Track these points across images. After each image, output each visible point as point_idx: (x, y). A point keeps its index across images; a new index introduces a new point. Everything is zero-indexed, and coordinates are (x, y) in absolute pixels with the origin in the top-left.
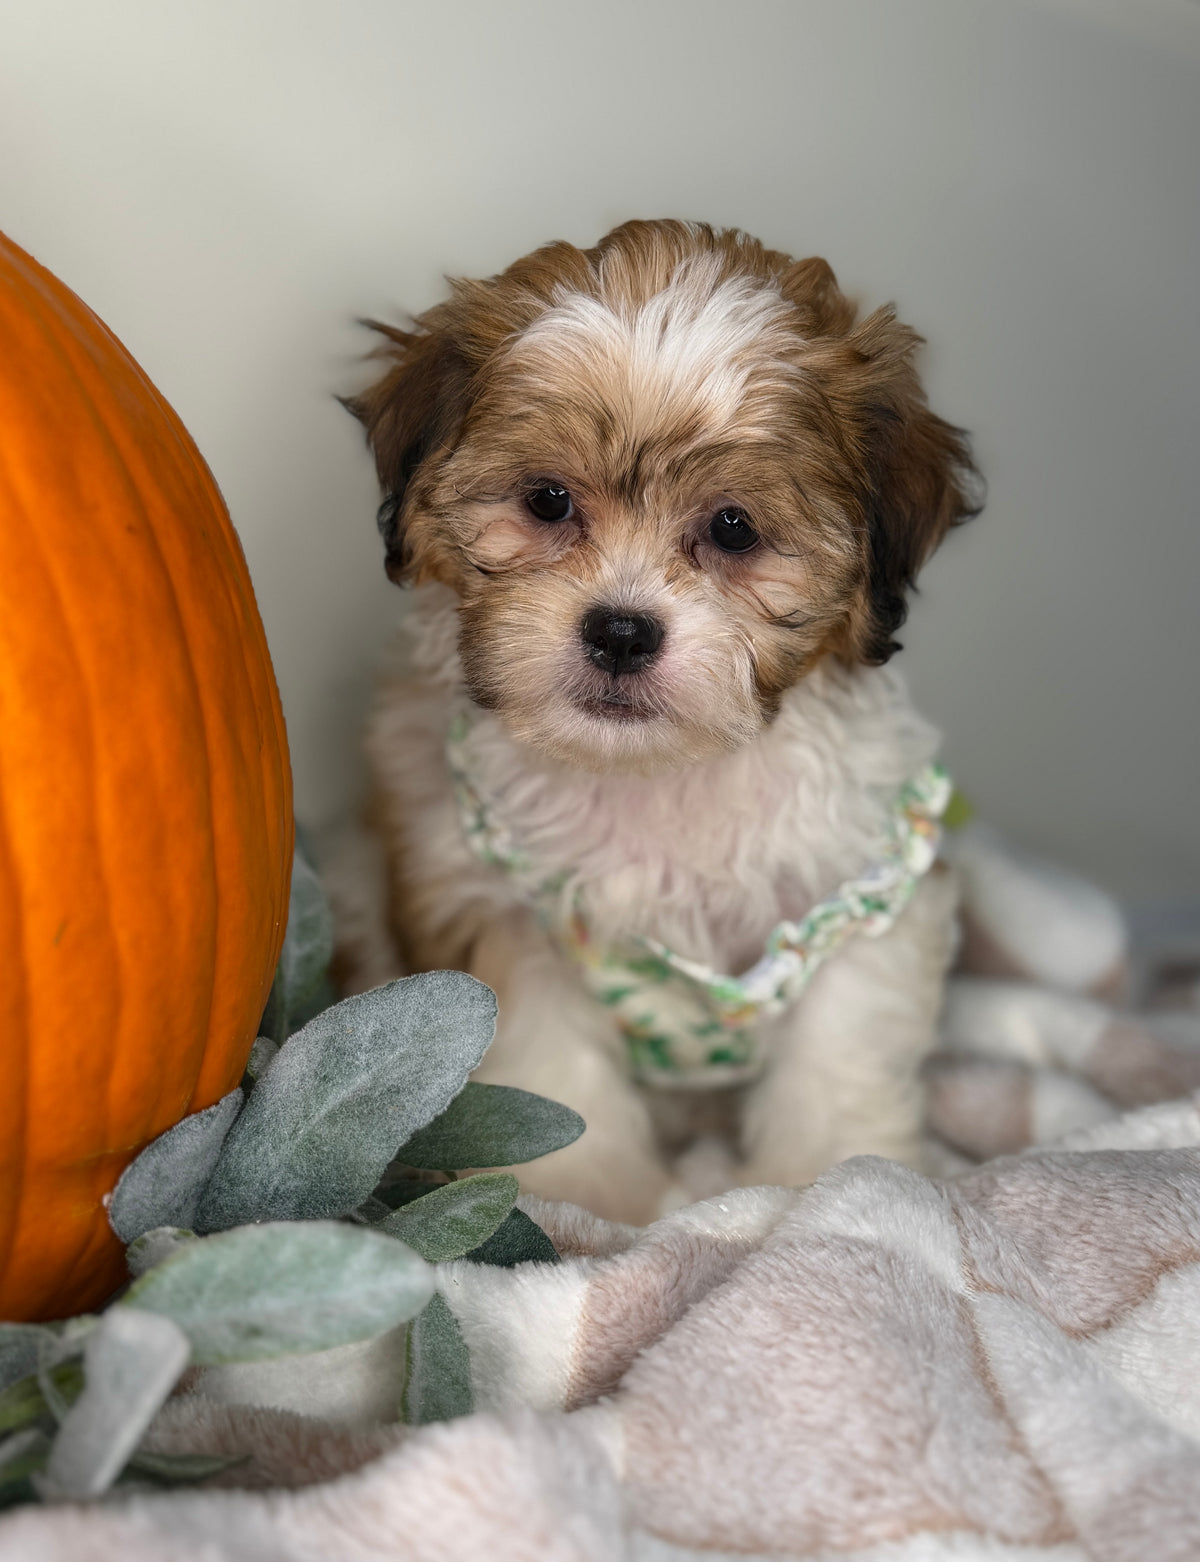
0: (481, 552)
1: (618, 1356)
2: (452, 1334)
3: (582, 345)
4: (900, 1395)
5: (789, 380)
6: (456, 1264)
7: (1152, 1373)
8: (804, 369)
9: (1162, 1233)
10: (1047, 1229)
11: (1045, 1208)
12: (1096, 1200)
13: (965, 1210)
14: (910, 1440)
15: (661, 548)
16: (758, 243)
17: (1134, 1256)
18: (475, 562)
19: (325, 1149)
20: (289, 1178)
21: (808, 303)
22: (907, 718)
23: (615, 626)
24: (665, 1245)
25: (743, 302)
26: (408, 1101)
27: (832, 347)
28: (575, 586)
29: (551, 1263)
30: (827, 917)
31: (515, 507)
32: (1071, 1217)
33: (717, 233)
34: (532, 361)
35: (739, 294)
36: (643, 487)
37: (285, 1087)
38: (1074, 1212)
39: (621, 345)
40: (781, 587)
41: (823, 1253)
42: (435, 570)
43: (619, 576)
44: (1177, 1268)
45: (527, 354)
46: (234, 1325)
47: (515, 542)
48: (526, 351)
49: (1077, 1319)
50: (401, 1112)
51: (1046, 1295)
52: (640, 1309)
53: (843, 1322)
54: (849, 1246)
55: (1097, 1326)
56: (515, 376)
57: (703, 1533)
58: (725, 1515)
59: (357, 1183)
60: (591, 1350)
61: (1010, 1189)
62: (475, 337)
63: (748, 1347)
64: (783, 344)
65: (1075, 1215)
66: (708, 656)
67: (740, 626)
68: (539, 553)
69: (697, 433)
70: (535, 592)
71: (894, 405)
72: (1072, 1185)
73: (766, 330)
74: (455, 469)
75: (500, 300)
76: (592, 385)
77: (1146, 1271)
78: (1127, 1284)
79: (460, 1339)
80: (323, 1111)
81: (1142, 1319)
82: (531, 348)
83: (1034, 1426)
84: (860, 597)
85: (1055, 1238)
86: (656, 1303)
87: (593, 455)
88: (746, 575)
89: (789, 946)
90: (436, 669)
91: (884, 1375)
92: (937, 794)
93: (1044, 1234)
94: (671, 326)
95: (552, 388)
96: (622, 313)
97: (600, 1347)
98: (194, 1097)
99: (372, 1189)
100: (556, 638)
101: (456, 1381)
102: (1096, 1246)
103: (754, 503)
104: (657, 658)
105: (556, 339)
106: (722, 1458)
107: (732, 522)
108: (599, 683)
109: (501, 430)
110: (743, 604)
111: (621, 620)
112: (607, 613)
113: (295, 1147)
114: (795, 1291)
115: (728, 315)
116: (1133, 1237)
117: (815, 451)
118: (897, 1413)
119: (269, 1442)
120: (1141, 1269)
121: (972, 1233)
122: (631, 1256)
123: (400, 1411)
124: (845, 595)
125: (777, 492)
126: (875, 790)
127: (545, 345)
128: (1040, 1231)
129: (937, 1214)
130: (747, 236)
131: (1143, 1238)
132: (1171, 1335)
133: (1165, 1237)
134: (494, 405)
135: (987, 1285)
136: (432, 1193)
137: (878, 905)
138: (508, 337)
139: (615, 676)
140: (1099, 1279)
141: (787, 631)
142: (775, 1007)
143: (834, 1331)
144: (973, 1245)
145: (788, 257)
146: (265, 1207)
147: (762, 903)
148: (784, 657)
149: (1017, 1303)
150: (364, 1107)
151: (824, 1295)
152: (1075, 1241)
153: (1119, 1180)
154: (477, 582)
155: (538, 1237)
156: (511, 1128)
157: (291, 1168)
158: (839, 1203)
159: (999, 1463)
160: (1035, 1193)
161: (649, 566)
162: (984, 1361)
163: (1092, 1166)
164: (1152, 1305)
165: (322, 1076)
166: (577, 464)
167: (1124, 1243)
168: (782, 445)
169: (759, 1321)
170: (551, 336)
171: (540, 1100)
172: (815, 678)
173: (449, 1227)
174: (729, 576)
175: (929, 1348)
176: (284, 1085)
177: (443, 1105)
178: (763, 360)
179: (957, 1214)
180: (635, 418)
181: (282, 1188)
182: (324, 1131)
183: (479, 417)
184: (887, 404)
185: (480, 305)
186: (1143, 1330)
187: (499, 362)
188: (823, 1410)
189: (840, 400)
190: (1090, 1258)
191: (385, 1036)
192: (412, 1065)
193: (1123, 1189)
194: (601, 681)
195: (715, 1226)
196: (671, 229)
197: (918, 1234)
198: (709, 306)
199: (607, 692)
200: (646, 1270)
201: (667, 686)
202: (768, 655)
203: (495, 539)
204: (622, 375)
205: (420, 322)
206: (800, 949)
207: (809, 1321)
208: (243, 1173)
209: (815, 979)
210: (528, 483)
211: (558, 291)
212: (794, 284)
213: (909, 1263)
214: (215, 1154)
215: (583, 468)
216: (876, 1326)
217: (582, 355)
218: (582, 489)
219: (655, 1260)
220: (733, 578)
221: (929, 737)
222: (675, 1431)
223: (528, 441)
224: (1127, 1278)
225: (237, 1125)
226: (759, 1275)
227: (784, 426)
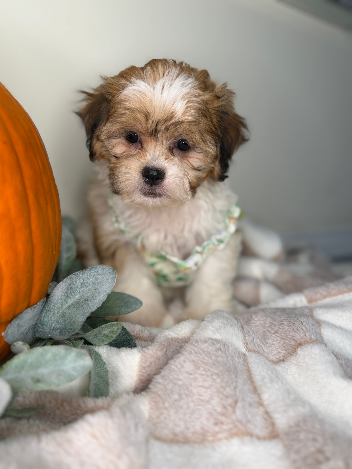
0: (114, 151)
1: (149, 375)
2: (103, 367)
3: (140, 94)
4: (229, 391)
5: (198, 103)
6: (105, 347)
7: (296, 376)
8: (202, 100)
9: (298, 335)
10: (266, 331)
11: (266, 325)
12: (280, 324)
13: (244, 326)
14: (230, 405)
15: (163, 150)
16: (189, 66)
17: (291, 342)
18: (113, 154)
19: (67, 317)
20: (57, 325)
21: (202, 82)
22: (229, 192)
23: (151, 173)
24: (162, 343)
25: (185, 81)
26: (90, 303)
27: (210, 94)
28: (140, 161)
29: (130, 348)
30: (208, 245)
31: (123, 139)
32: (273, 328)
33: (177, 62)
34: (125, 98)
35: (184, 79)
36: (158, 133)
37: (57, 298)
38: (274, 327)
39: (151, 93)
40: (196, 160)
41: (206, 345)
42: (103, 157)
43: (152, 158)
44: (303, 345)
45: (124, 97)
46: (32, 378)
47: (123, 149)
48: (124, 96)
49: (275, 358)
50: (88, 306)
51: (267, 351)
52: (155, 362)
53: (212, 367)
54: (214, 342)
55: (281, 360)
56: (121, 103)
57: (171, 437)
58: (178, 430)
59: (75, 327)
60: (141, 373)
61: (256, 319)
62: (110, 93)
63: (185, 375)
64: (196, 93)
65: (274, 328)
66: (177, 180)
67: (186, 171)
68: (130, 152)
69: (173, 118)
70: (129, 163)
71: (227, 111)
72: (273, 319)
73: (192, 89)
74: (105, 129)
75: (116, 82)
76: (143, 105)
77: (294, 346)
78: (289, 349)
79: (106, 368)
80: (67, 306)
81: (293, 360)
82: (126, 95)
83: (265, 397)
84: (217, 163)
85: (269, 334)
86: (159, 360)
87: (144, 124)
88: (187, 157)
89: (198, 252)
90: (104, 180)
91: (223, 384)
92: (236, 212)
93: (265, 333)
94: (165, 88)
95: (132, 106)
96: (151, 85)
97: (144, 373)
98: (29, 303)
99: (80, 328)
100: (135, 176)
101: (104, 381)
102: (280, 337)
103: (189, 138)
104: (163, 181)
105: (132, 92)
106: (177, 412)
107: (183, 142)
108: (147, 188)
109: (118, 118)
110: (186, 165)
111: (153, 170)
112: (149, 169)
113: (58, 316)
114: (198, 357)
115: (181, 85)
116: (290, 336)
117: (205, 123)
118: (227, 397)
119: (50, 402)
120: (292, 345)
121: (246, 334)
122: (153, 347)
123: (87, 393)
124: (213, 162)
125: (196, 135)
126: (221, 212)
127: (129, 94)
128: (264, 332)
129: (237, 329)
130: (186, 64)
131: (293, 336)
132: (302, 366)
133: (299, 336)
134: (116, 111)
135: (251, 350)
136: (97, 328)
137: (221, 241)
138: (119, 92)
139: (152, 186)
140: (281, 347)
141: (198, 172)
142: (194, 268)
143: (209, 370)
144: (247, 338)
145: (196, 70)
146: (51, 332)
147: (191, 241)
148: (198, 179)
149: (259, 355)
150: (78, 305)
151: (207, 358)
152: (274, 335)
153: (286, 318)
154: (113, 160)
155: (129, 336)
156: (122, 304)
157: (58, 322)
158: (211, 327)
159: (256, 410)
160: (263, 321)
161: (160, 155)
162: (251, 374)
163: (278, 313)
164: (296, 356)
165: (66, 295)
166: (140, 127)
167: (288, 337)
168: (197, 122)
169: (188, 366)
170: (131, 91)
171: (130, 296)
172: (205, 183)
173: (103, 336)
174: (182, 157)
175: (236, 373)
176: (56, 297)
177: (100, 304)
178: (191, 97)
179: (242, 328)
180: (155, 114)
181: (55, 327)
182: (66, 311)
183: (112, 115)
184: (225, 111)
185: (111, 84)
186: (294, 363)
187: (116, 100)
188: (206, 396)
189: (212, 109)
190: (278, 340)
191: (84, 284)
192: (91, 292)
193: (287, 321)
194: (148, 187)
195: (177, 334)
196: (164, 62)
197: (232, 336)
198: (175, 82)
199: (149, 190)
200: (157, 351)
201: (166, 188)
202: (193, 178)
203: (118, 148)
204: (151, 102)
205: (96, 90)
206: (201, 253)
207: (202, 367)
208: (45, 323)
209: (205, 261)
210: (126, 133)
211: (133, 79)
212: (199, 77)
213: (230, 346)
214: (38, 317)
215: (141, 128)
216: (221, 368)
217: (140, 97)
218: (141, 134)
219: (159, 348)
220: (183, 158)
221: (235, 198)
222: (163, 403)
223: (125, 121)
224: (289, 347)
225: (44, 308)
226: (188, 352)
227: (197, 116)
